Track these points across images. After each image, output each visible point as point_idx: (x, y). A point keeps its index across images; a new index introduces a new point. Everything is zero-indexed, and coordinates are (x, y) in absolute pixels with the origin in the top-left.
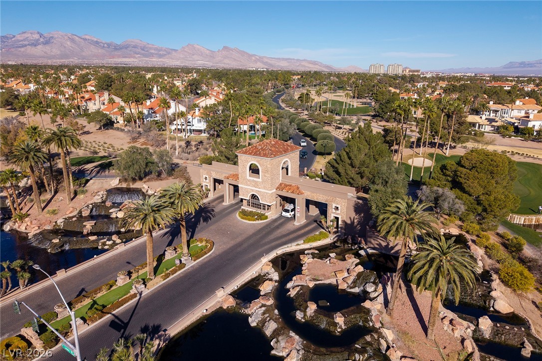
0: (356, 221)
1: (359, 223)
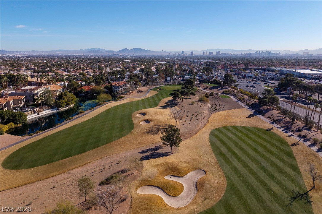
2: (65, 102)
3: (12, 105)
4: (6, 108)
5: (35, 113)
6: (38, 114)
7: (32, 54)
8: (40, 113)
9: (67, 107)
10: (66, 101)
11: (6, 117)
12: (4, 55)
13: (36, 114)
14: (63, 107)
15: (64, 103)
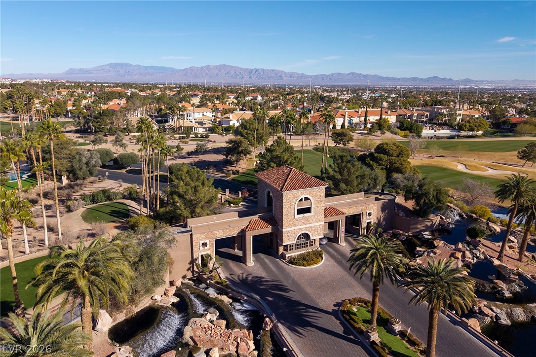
0: (382, 218)
1: (384, 219)
2: (470, 126)
3: (415, 118)
4: (409, 120)
5: (432, 129)
6: (435, 131)
7: (512, 86)
8: (437, 131)
9: (471, 133)
10: (471, 124)
11: (405, 125)
12: (467, 87)
13: (434, 131)
14: (465, 131)
15: (468, 126)
